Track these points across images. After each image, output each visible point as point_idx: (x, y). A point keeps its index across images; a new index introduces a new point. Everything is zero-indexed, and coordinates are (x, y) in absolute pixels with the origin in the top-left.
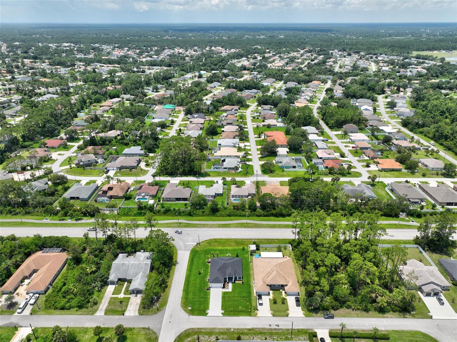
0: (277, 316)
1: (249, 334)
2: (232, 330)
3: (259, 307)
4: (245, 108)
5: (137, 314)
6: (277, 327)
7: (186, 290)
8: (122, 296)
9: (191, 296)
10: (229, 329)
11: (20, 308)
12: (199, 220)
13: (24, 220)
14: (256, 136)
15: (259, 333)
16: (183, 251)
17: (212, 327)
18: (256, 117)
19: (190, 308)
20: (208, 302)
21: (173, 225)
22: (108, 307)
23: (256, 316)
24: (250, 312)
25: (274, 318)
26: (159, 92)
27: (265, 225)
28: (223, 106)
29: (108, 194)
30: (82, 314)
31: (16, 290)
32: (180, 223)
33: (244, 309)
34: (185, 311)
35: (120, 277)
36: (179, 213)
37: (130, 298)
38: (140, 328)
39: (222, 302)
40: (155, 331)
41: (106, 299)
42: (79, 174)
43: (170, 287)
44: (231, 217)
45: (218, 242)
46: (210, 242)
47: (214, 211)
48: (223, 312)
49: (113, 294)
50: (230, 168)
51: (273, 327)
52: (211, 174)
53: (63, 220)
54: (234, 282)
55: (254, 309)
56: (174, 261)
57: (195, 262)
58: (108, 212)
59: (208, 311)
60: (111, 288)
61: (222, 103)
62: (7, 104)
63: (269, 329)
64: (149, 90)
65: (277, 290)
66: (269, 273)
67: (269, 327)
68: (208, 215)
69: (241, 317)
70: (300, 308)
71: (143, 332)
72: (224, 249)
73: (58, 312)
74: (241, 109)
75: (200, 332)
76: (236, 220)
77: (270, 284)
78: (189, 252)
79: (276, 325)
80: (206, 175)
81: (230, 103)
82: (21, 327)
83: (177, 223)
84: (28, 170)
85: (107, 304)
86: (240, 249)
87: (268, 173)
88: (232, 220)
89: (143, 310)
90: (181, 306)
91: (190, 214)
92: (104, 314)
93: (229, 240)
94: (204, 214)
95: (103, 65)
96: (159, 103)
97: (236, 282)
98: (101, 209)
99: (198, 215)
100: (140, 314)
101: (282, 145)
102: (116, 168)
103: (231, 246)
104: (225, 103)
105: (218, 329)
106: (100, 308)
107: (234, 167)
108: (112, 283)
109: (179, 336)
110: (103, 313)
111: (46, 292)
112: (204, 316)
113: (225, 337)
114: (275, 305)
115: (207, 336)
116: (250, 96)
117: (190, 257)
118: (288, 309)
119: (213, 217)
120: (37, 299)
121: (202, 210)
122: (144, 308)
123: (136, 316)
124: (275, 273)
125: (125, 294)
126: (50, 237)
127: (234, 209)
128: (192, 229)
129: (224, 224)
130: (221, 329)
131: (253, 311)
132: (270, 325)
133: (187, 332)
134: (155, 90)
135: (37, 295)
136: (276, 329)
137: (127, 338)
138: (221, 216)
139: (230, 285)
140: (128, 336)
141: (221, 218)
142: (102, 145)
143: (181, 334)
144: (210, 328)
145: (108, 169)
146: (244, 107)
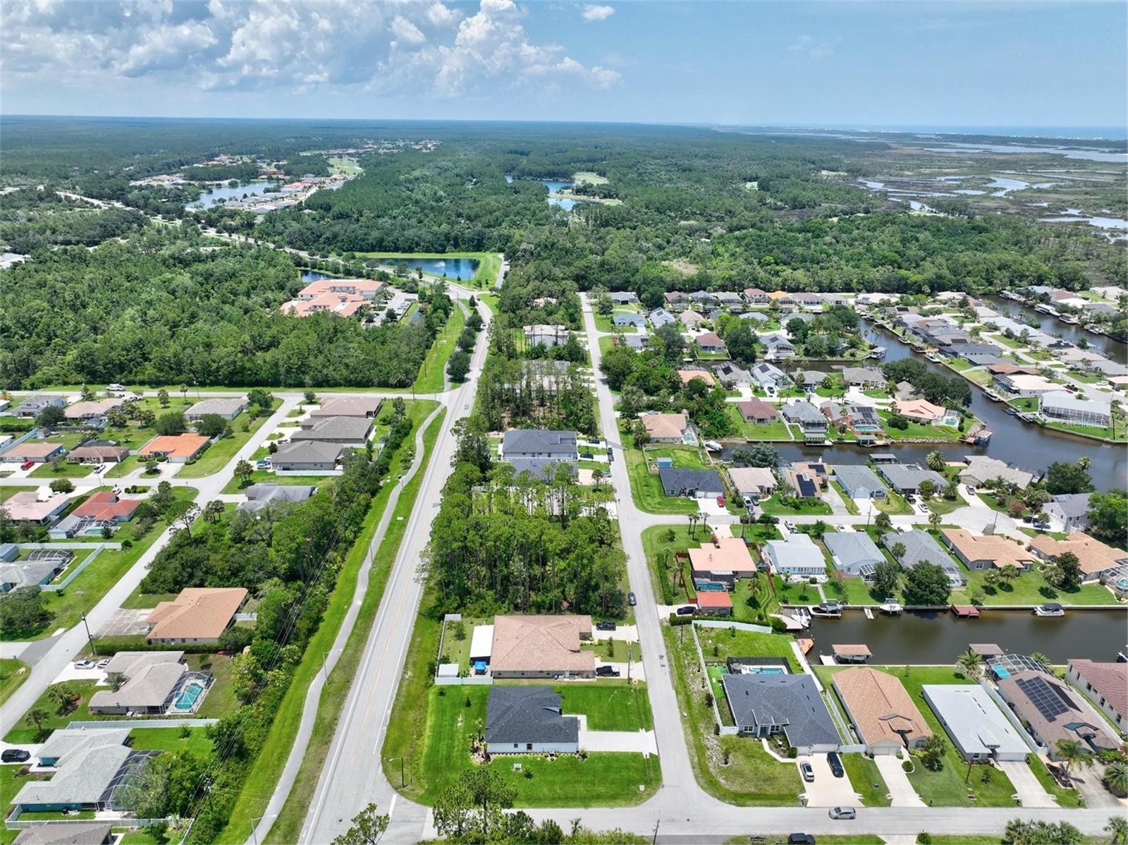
6: (665, 658)
17: (685, 747)
19: (642, 788)
34: (650, 796)
39: (618, 730)
48: (642, 729)
51: (665, 662)
59: (646, 755)
75: (699, 764)
79: (661, 659)
112: (658, 761)
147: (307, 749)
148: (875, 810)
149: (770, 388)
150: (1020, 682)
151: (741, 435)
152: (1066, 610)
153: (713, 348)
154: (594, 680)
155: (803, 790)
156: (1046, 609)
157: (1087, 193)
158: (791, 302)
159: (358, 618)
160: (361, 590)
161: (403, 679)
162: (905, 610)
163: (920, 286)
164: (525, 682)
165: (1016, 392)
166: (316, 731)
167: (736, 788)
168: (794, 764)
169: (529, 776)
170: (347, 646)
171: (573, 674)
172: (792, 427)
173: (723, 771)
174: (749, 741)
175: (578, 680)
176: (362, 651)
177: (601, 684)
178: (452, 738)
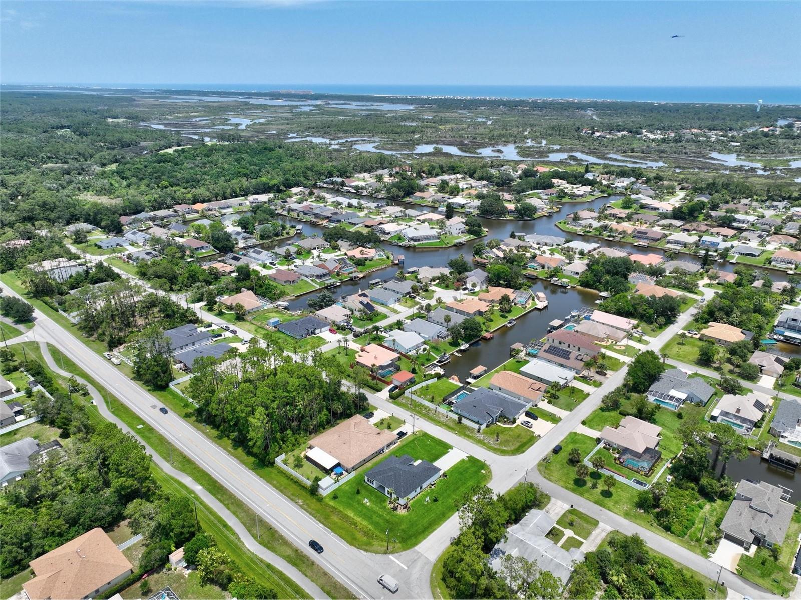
5: (553, 500)
8: (568, 533)
16: (425, 555)
19: (483, 471)
22: (593, 530)
34: (490, 472)
37: (557, 524)
38: (555, 483)
41: (594, 541)
49: (582, 542)
59: (464, 459)
71: (553, 478)
78: (417, 548)
90: (491, 479)
92: (600, 523)
100: (549, 498)
109: (514, 455)
110: (602, 525)
112: (473, 457)
123: (555, 498)
133: (502, 454)
140: (572, 482)
143: (510, 455)
147: (306, 576)
148: (559, 424)
149: (271, 263)
150: (545, 351)
151: (288, 294)
152: (516, 319)
153: (202, 248)
154: (399, 443)
155: (533, 433)
156: (510, 323)
157: (288, 124)
158: (211, 210)
159: (214, 495)
160: (187, 481)
161: (301, 506)
162: (470, 345)
163: (278, 187)
164: (369, 465)
165: (388, 234)
166: (295, 565)
167: (513, 448)
168: (518, 425)
169: (435, 500)
170: (234, 513)
171: (389, 446)
172: (312, 280)
173: (500, 444)
174: (493, 427)
175: (392, 447)
176: (249, 509)
177: (404, 443)
178: (375, 513)
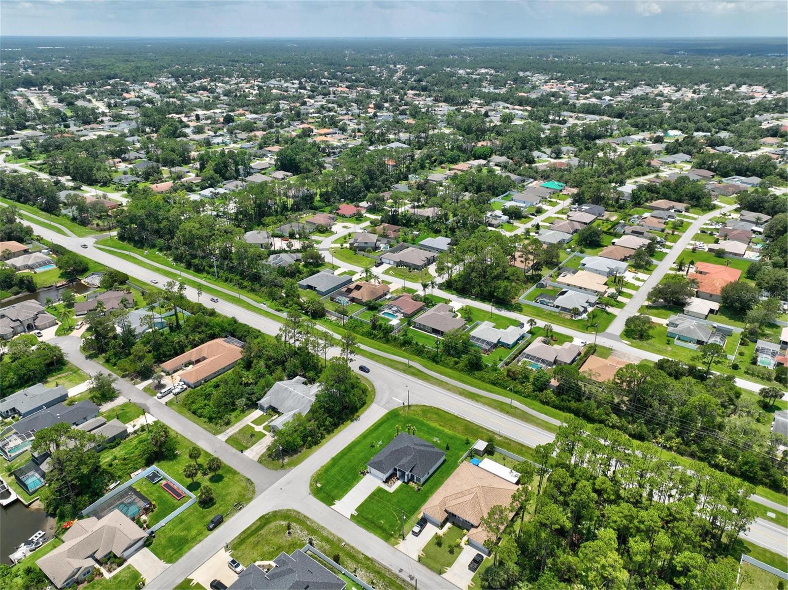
0: (424, 564)
1: (361, 563)
2: (343, 544)
3: (410, 536)
4: (703, 210)
5: (256, 459)
6: (408, 579)
7: (335, 461)
8: (259, 429)
9: (335, 470)
10: (340, 540)
11: (161, 393)
12: (441, 373)
13: (243, 297)
14: (674, 266)
15: (375, 572)
16: (379, 407)
17: (322, 524)
18: (709, 232)
19: (319, 485)
20: (347, 489)
21: (399, 366)
22: (235, 434)
23: (393, 545)
24: (392, 535)
25: (418, 564)
26: (561, 158)
27: (539, 421)
28: (658, 198)
29: (351, 295)
30: (205, 429)
31: (175, 372)
32: (410, 367)
33: (387, 526)
34: (311, 486)
35: (273, 405)
36: (419, 352)
37: (265, 435)
38: (244, 477)
39: (366, 501)
40: (256, 489)
41: (241, 425)
42: (346, 258)
43: (321, 446)
44: (495, 387)
45: (440, 416)
46: (428, 411)
47: (475, 366)
48: (356, 514)
49: (252, 422)
50: (564, 309)
51: (404, 576)
52: (525, 309)
53: (279, 311)
54: (407, 483)
55: (400, 535)
56: (357, 414)
57: (381, 429)
58: (335, 318)
59: (337, 502)
60: (257, 413)
61: (658, 193)
62: (339, 150)
63: (394, 574)
64: (545, 153)
65: (460, 527)
66: (462, 494)
67: (397, 572)
68: (462, 370)
69: (372, 535)
70: (472, 574)
71: (243, 484)
72: (438, 429)
73: (190, 414)
74: (691, 210)
75: (304, 522)
76: (498, 394)
77: (450, 510)
78: (386, 411)
79: (410, 576)
80: (515, 308)
81: (673, 196)
82: (149, 413)
83: (405, 364)
84: (296, 238)
85: (237, 430)
86: (462, 440)
87: (634, 338)
88: (491, 392)
89: (267, 458)
91: (435, 359)
92: (224, 441)
93: (459, 420)
94: (456, 367)
95: (509, 105)
96: (542, 177)
97: (411, 484)
98: (329, 312)
99: (446, 365)
100: (259, 461)
101: (711, 295)
102: (392, 262)
103: (453, 428)
104: (663, 195)
105: (328, 531)
106: (228, 431)
107: (571, 308)
108: (262, 408)
109: (276, 511)
110: (224, 439)
111: (195, 387)
112: (327, 504)
113: (327, 547)
114: (437, 547)
115: (306, 533)
116: (731, 189)
117: (381, 418)
118: (450, 564)
119: (468, 377)
120: (183, 390)
121: (456, 359)
122: (270, 456)
123: (254, 461)
124: (469, 497)
125: (264, 428)
126: (245, 325)
127: (508, 375)
128: (420, 382)
129: (473, 394)
130: (331, 534)
131: (397, 536)
132: (401, 571)
133: (289, 513)
134: (554, 155)
135: (185, 386)
136: (404, 581)
137: (221, 480)
138: (480, 379)
139: (399, 483)
140: (225, 479)
141: (479, 382)
142: (404, 225)
143: (280, 511)
144: (319, 525)
145: (383, 260)
146: (701, 207)
148: (180, 581)
